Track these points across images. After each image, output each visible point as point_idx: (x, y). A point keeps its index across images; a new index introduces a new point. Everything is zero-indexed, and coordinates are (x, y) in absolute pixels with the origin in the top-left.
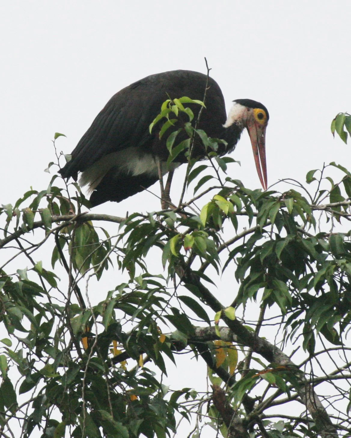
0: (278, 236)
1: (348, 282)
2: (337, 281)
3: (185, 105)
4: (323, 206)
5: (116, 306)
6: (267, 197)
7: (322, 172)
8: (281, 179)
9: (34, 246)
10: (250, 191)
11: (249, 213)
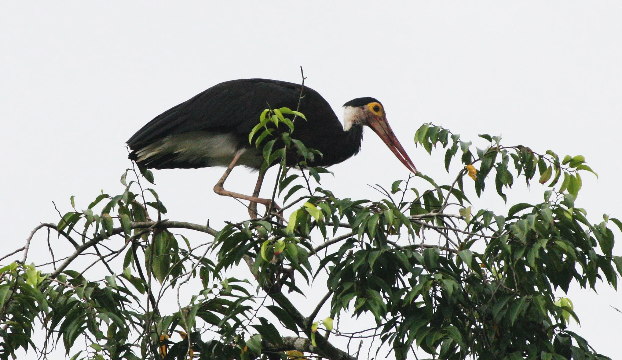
0: (368, 246)
3: (285, 115)
5: (198, 314)
6: (357, 206)
7: (407, 183)
9: (114, 253)
10: (341, 199)
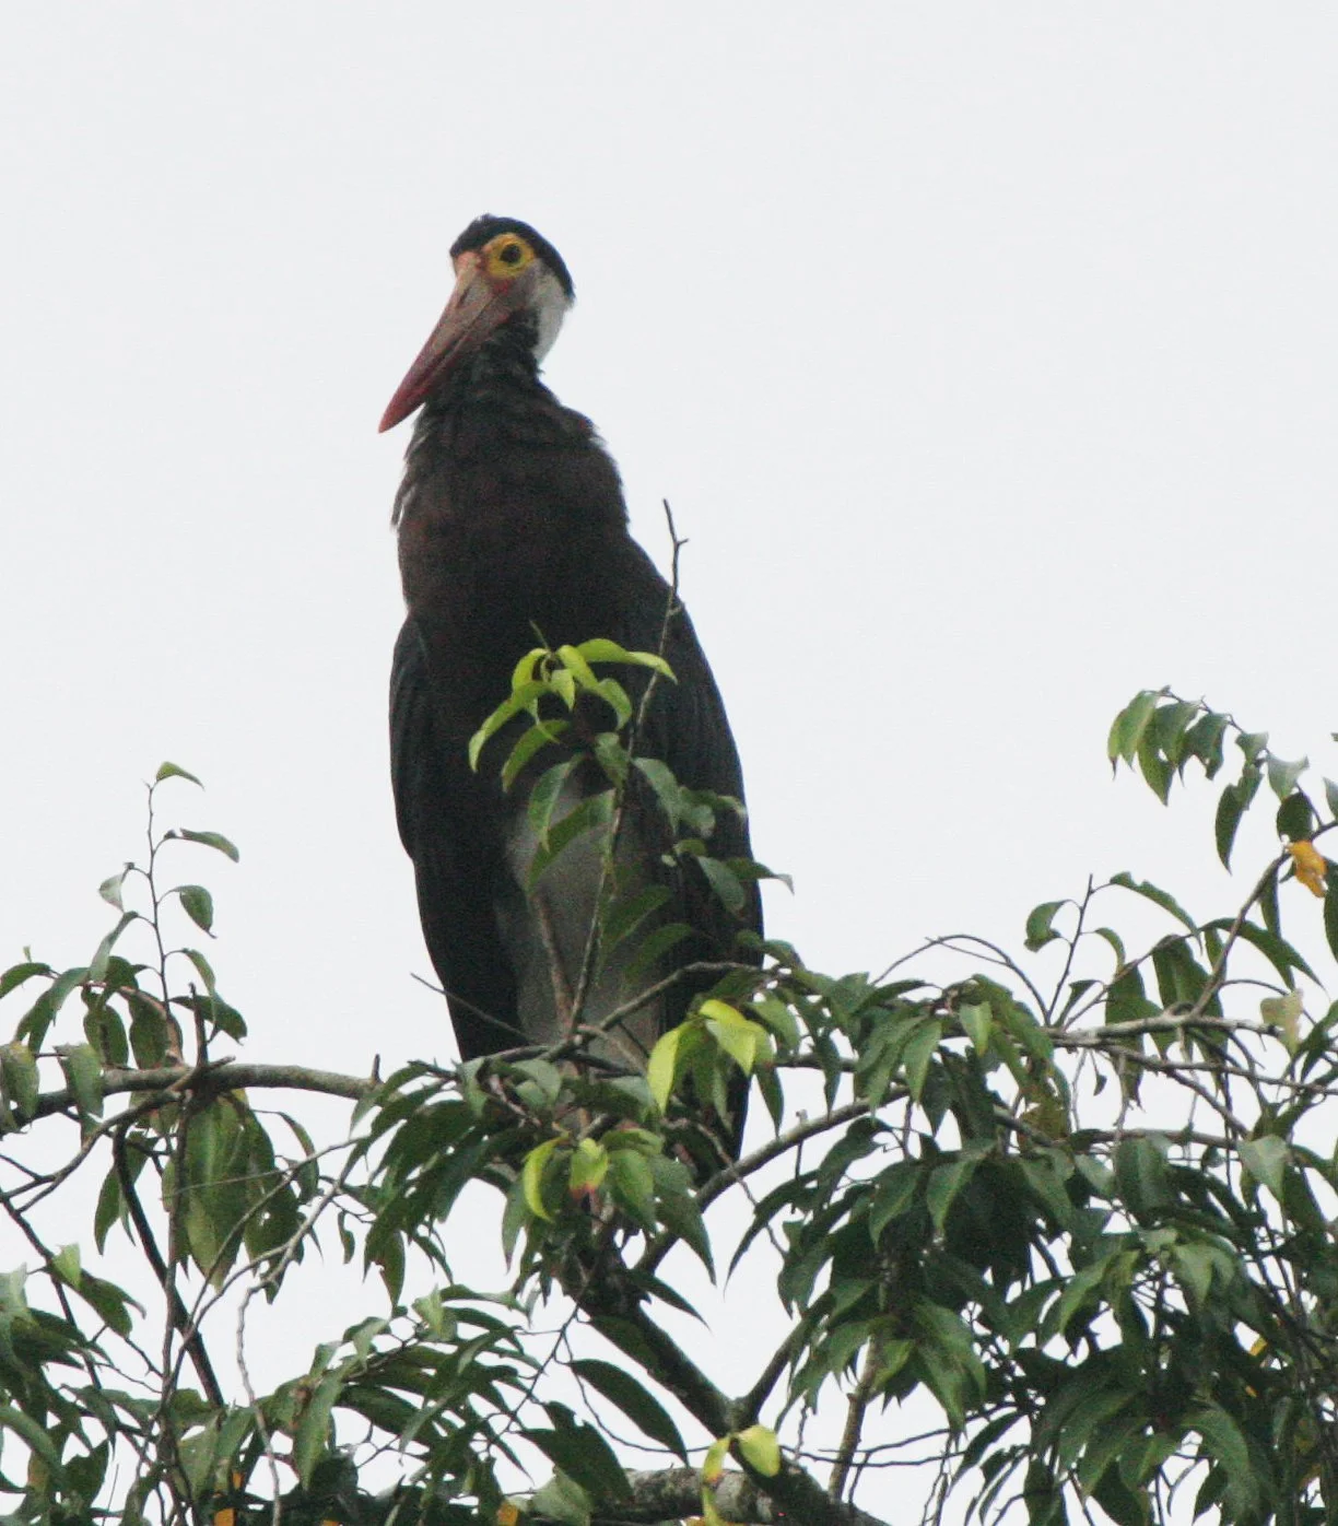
0: (928, 1143)
1: (1184, 1309)
2: (1146, 1306)
3: (601, 669)
4: (1085, 1034)
5: (344, 1400)
6: (888, 1002)
7: (1082, 911)
8: (935, 938)
9: (39, 1180)
10: (829, 980)
11: (823, 1058)
